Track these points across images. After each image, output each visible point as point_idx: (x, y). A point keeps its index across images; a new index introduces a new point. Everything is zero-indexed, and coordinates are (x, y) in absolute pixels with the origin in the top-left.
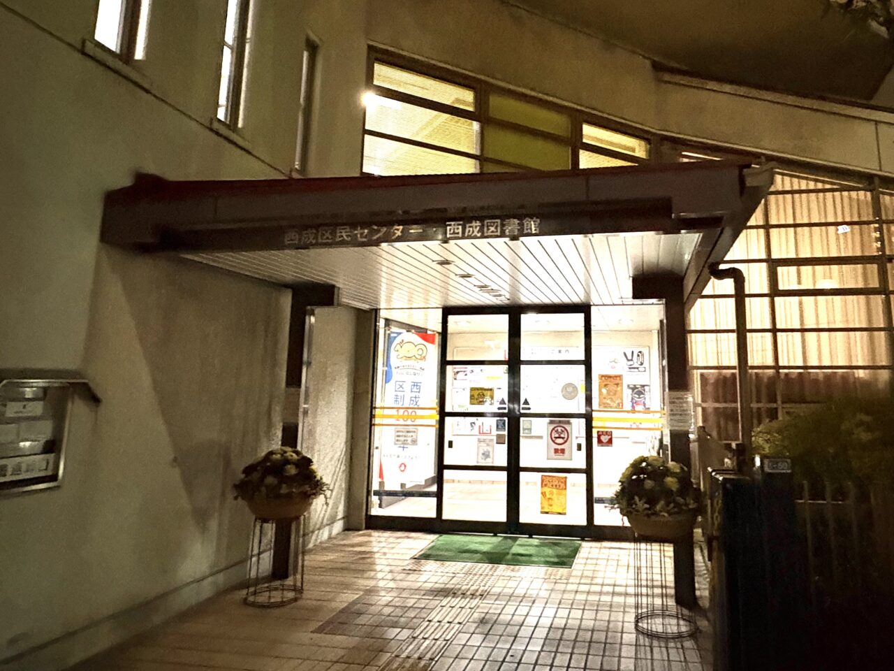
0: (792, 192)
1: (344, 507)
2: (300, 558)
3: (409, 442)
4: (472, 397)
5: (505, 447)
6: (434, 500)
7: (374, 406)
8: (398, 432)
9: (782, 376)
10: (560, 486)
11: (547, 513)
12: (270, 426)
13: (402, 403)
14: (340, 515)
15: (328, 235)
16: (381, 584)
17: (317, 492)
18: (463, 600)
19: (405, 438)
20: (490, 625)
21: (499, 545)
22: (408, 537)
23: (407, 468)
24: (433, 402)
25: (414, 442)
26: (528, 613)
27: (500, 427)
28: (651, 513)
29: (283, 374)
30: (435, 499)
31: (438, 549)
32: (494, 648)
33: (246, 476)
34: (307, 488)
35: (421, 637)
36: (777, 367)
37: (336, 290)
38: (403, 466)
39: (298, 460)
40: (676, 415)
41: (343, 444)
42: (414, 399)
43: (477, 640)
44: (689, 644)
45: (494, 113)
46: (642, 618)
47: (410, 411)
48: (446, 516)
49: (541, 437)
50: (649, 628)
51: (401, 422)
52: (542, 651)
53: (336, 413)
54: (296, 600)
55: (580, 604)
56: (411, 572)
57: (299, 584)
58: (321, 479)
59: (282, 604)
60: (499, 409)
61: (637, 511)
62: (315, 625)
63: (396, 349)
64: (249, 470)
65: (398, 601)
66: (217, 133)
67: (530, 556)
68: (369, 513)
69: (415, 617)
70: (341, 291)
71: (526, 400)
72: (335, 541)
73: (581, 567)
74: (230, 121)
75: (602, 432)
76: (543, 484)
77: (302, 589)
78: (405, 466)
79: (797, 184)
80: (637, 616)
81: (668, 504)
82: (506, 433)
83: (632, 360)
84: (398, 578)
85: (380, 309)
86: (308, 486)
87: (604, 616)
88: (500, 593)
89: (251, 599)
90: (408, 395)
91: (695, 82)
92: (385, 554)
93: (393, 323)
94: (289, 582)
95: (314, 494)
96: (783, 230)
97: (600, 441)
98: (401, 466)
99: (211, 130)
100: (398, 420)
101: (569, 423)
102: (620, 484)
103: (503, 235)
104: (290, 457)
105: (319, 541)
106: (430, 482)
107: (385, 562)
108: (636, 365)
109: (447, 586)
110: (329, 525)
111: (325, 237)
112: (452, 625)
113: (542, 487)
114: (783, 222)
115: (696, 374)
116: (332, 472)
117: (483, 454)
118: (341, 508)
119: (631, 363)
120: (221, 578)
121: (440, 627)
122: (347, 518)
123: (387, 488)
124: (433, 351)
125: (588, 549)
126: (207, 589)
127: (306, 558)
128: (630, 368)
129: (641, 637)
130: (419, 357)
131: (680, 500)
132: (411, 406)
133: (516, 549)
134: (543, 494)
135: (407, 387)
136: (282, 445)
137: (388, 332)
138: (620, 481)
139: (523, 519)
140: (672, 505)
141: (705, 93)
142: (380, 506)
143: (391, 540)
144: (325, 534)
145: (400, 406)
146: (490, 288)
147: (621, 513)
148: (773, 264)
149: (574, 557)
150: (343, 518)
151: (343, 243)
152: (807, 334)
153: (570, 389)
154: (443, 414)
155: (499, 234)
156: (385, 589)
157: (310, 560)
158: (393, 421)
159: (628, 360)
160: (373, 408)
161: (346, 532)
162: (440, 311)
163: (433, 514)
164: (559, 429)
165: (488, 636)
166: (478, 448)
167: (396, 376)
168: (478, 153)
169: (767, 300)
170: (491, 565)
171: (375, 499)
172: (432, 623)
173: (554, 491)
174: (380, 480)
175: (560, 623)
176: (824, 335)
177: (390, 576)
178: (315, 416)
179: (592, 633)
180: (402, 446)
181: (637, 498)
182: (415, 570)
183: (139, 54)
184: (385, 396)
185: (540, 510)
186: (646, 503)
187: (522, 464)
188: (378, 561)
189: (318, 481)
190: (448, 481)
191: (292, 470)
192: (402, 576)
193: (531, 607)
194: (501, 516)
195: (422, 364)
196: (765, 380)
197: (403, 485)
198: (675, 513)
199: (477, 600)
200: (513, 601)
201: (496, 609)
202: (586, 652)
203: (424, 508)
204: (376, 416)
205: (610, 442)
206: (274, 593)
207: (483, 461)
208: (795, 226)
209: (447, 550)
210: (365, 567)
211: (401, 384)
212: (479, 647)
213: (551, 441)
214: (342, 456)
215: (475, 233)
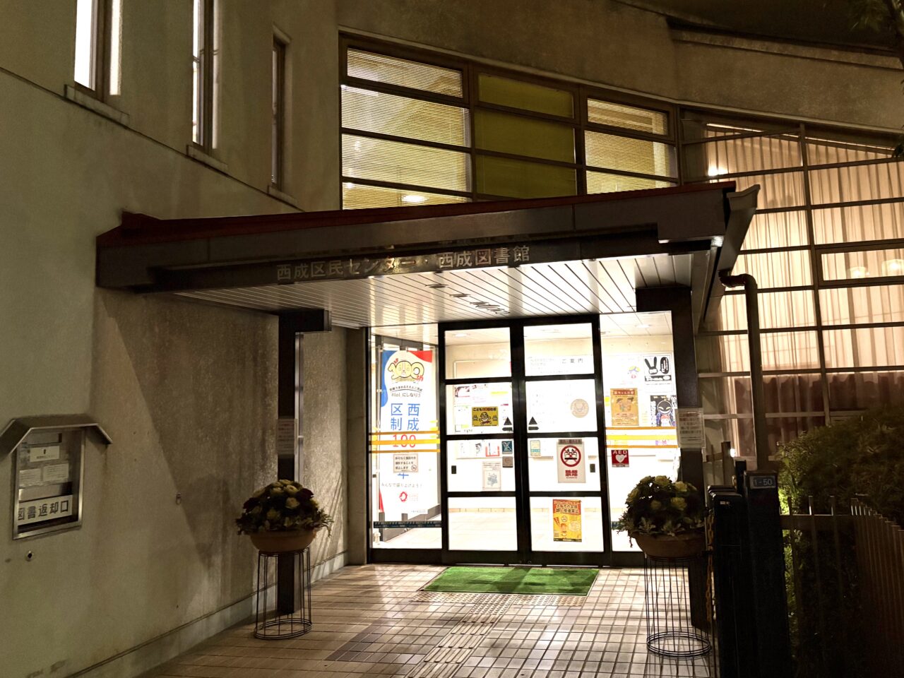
0: (838, 166)
1: (344, 541)
2: (306, 593)
3: (410, 468)
4: (475, 418)
5: (512, 471)
6: (439, 531)
7: (370, 432)
8: (396, 458)
9: (830, 380)
10: (573, 511)
11: (561, 540)
12: (265, 457)
13: (399, 428)
14: (340, 549)
15: (320, 270)
16: (390, 615)
17: (319, 525)
18: (473, 627)
19: (406, 465)
20: (501, 650)
21: (509, 575)
22: (414, 570)
23: (408, 497)
24: (434, 424)
25: (415, 469)
26: (539, 638)
27: (506, 449)
28: (657, 533)
29: (274, 404)
30: (440, 529)
31: (446, 581)
32: (505, 669)
33: (247, 511)
34: (310, 520)
35: (432, 661)
36: (823, 369)
37: (325, 313)
38: (404, 495)
39: (298, 492)
40: (687, 432)
41: (339, 474)
42: (412, 422)
43: (488, 662)
44: (700, 662)
45: (483, 97)
46: (654, 639)
47: (408, 436)
48: (453, 546)
49: (550, 458)
50: (661, 648)
51: (400, 448)
52: (552, 670)
53: (330, 442)
54: (305, 632)
55: (593, 629)
56: (420, 603)
57: (307, 618)
58: (322, 511)
59: (292, 636)
60: (504, 429)
61: (644, 532)
62: (328, 654)
63: (390, 369)
64: (250, 504)
65: (408, 631)
66: (194, 159)
67: (543, 584)
68: (370, 547)
69: (425, 644)
70: (330, 314)
71: (533, 418)
72: (336, 576)
73: (597, 594)
74: (204, 144)
75: (617, 451)
76: (555, 509)
77: (311, 623)
78: (406, 495)
79: (843, 155)
80: (649, 638)
81: (675, 524)
82: (512, 455)
83: (655, 367)
84: (406, 609)
85: (371, 327)
86: (311, 519)
87: (616, 638)
88: (512, 620)
89: (261, 632)
90: (406, 418)
91: (719, 40)
92: (390, 587)
93: (385, 339)
94: (297, 615)
95: (317, 526)
96: (828, 210)
97: (615, 462)
98: (401, 495)
99: (187, 156)
100: (395, 446)
101: (580, 442)
102: (627, 505)
103: (494, 264)
104: (290, 490)
105: (320, 577)
106: (434, 513)
107: (391, 595)
108: (660, 373)
109: (457, 615)
110: (330, 559)
111: (317, 272)
112: (463, 650)
113: (554, 512)
114: (827, 201)
115: (730, 381)
116: (330, 505)
117: (490, 479)
118: (341, 542)
119: (654, 371)
120: (228, 613)
121: (450, 653)
122: (348, 552)
123: (388, 519)
124: (430, 369)
125: (606, 577)
126: (215, 624)
127: (313, 593)
128: (653, 377)
129: (652, 656)
130: (415, 377)
131: (689, 520)
132: (410, 430)
133: (529, 578)
134: (556, 520)
135: (404, 409)
136: (280, 477)
137: (380, 351)
138: (627, 503)
139: (536, 546)
140: (679, 525)
141: (730, 53)
142: (381, 539)
143: (396, 573)
144: (326, 569)
145: (397, 430)
146: (487, 304)
147: (629, 535)
148: (817, 252)
149: (590, 584)
150: (343, 552)
151: (335, 277)
152: (859, 331)
153: (579, 406)
154: (444, 437)
155: (490, 262)
156: (393, 619)
157: (317, 595)
158: (390, 447)
159: (651, 368)
160: (368, 434)
161: (347, 567)
162: (436, 326)
163: (439, 545)
164: (570, 449)
165: (499, 659)
166: (484, 473)
167: (391, 399)
168: (469, 146)
169: (810, 293)
170: (501, 595)
171: (376, 532)
172: (443, 649)
173: (568, 516)
174: (380, 511)
175: (571, 645)
176: (879, 331)
177: (397, 608)
178: (309, 445)
179: (603, 654)
180: (402, 474)
181: (643, 519)
182: (423, 601)
183: (114, 89)
184: (382, 421)
185: (552, 537)
186: (653, 524)
187: (532, 488)
188: (384, 594)
189: (320, 513)
190: (454, 510)
191: (293, 503)
192: (409, 608)
193: (543, 632)
194: (511, 544)
195: (419, 384)
196: (811, 385)
197: (404, 516)
198: (683, 533)
199: (488, 628)
200: (524, 627)
201: (508, 635)
202: (595, 670)
203: (429, 539)
204: (372, 443)
205: (626, 461)
206: (282, 627)
207: (490, 486)
208: (842, 205)
209: (454, 581)
210: (370, 600)
211: (397, 406)
212: (490, 668)
213: (561, 461)
214: (339, 487)
215: (467, 263)
